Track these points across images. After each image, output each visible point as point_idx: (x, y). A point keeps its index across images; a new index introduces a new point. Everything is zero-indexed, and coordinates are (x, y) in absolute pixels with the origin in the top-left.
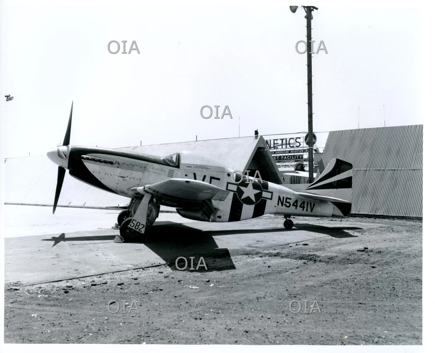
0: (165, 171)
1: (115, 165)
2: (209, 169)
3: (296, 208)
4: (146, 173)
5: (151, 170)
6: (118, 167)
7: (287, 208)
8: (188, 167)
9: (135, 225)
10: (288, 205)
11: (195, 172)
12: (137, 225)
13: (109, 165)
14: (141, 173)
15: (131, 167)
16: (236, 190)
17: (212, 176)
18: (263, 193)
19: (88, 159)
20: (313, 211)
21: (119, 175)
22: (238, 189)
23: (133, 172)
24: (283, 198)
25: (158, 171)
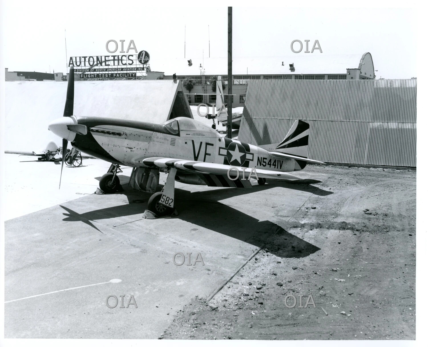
0: (168, 140)
1: (123, 136)
2: (204, 135)
3: (270, 167)
4: (151, 143)
5: (155, 139)
6: (126, 139)
7: (264, 167)
8: (187, 134)
9: (165, 200)
10: (264, 164)
11: (193, 140)
12: (166, 200)
13: (118, 136)
14: (147, 143)
15: (137, 137)
16: (226, 154)
17: (208, 142)
18: (247, 155)
19: (97, 131)
20: (282, 168)
21: (126, 146)
22: (228, 153)
23: (140, 142)
24: (261, 158)
25: (161, 141)
